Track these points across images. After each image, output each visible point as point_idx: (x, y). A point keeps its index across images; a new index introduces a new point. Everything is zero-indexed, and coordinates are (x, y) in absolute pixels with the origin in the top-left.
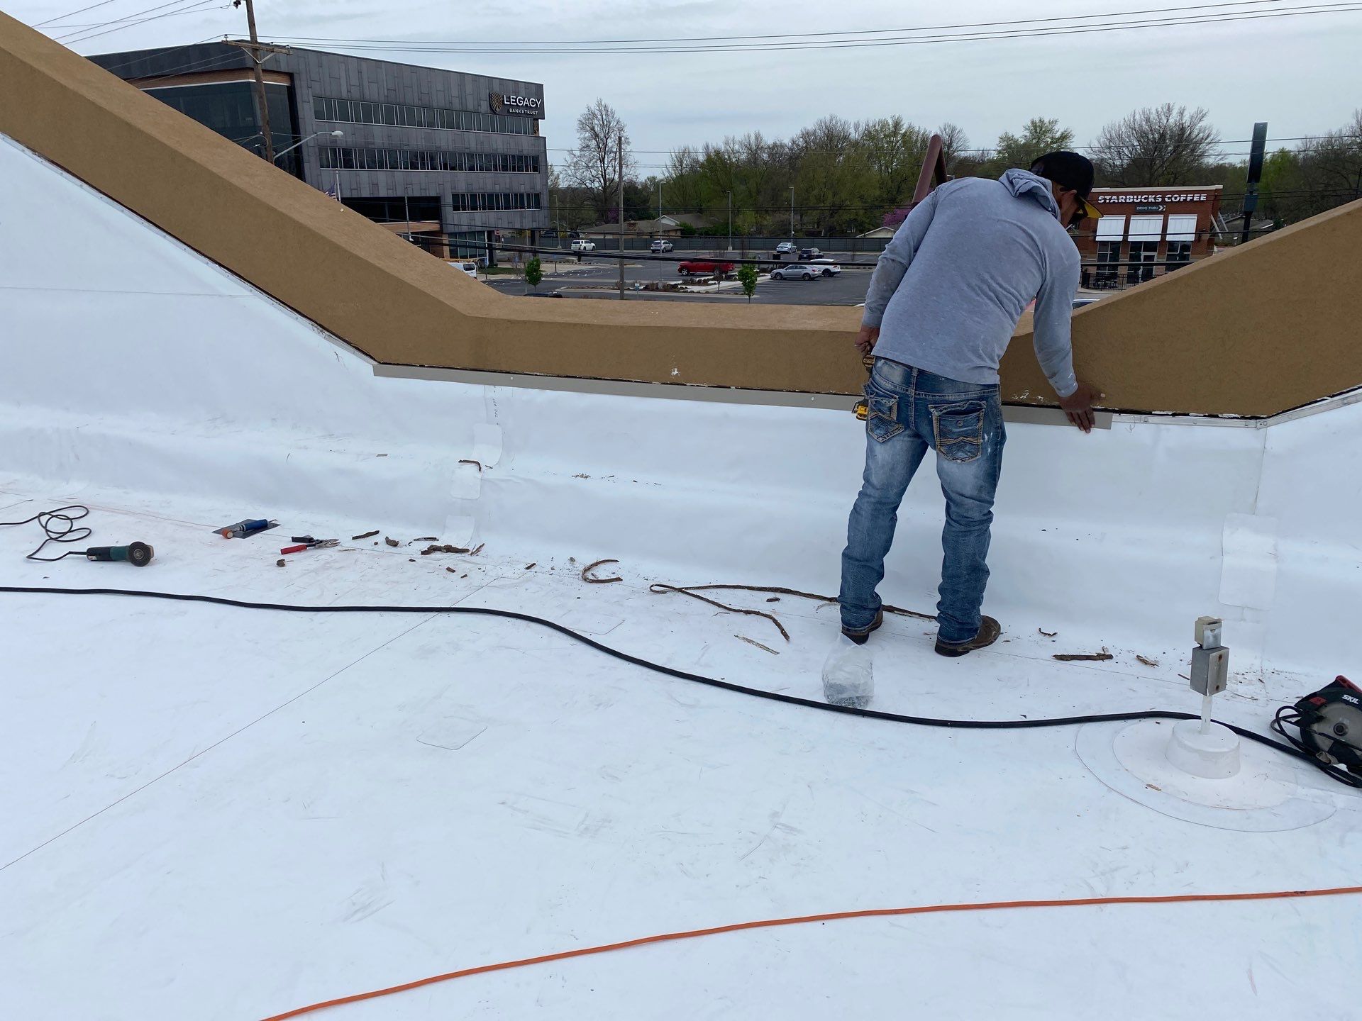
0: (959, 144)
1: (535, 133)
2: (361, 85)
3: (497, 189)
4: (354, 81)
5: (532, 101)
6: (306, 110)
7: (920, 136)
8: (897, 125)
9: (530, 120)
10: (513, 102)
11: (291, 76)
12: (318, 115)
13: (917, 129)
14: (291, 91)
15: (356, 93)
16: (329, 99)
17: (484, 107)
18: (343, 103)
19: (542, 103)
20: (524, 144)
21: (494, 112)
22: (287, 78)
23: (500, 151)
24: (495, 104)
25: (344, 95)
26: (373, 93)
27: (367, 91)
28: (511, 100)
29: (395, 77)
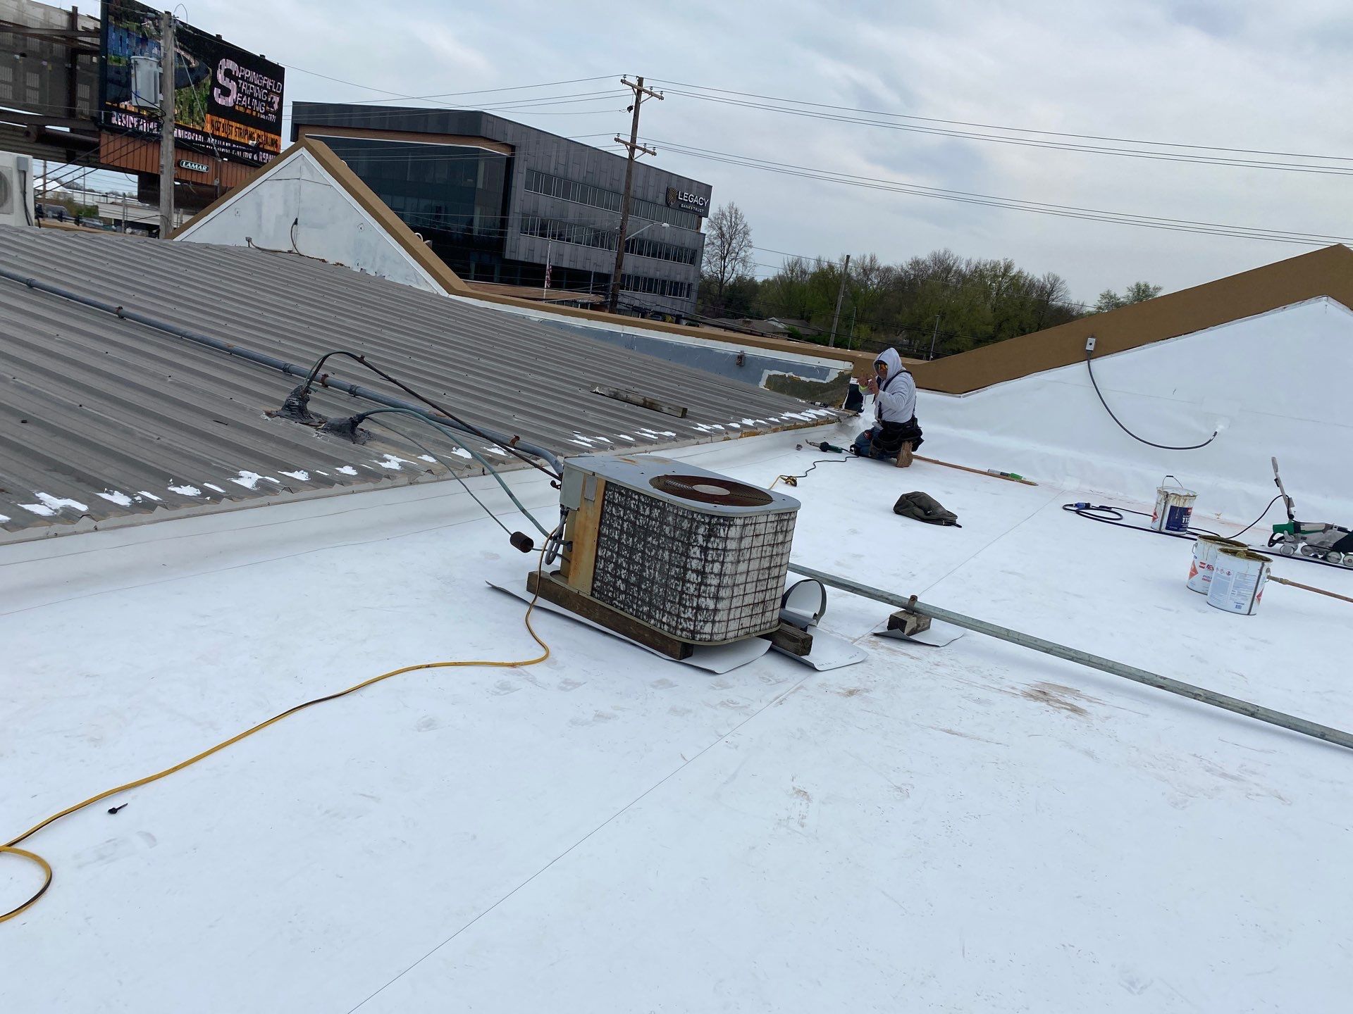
0: (1060, 294)
1: (697, 229)
2: (566, 165)
3: (658, 275)
4: (562, 161)
5: (701, 200)
6: (519, 180)
7: (1028, 281)
8: (1008, 268)
9: (696, 217)
10: (686, 198)
11: (513, 148)
12: (528, 186)
13: (1025, 274)
14: (510, 162)
15: (561, 172)
16: (539, 173)
17: (661, 200)
18: (549, 177)
19: (709, 203)
20: (687, 239)
21: (668, 205)
22: (509, 149)
23: (667, 241)
24: (671, 197)
25: (552, 171)
26: (576, 173)
27: (570, 170)
28: (685, 196)
29: (595, 161)
